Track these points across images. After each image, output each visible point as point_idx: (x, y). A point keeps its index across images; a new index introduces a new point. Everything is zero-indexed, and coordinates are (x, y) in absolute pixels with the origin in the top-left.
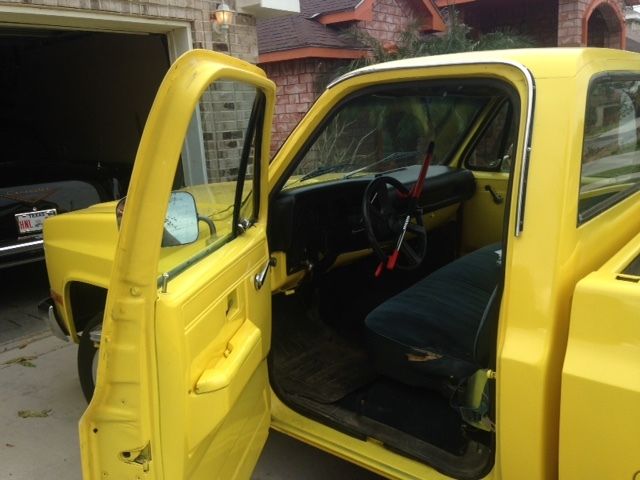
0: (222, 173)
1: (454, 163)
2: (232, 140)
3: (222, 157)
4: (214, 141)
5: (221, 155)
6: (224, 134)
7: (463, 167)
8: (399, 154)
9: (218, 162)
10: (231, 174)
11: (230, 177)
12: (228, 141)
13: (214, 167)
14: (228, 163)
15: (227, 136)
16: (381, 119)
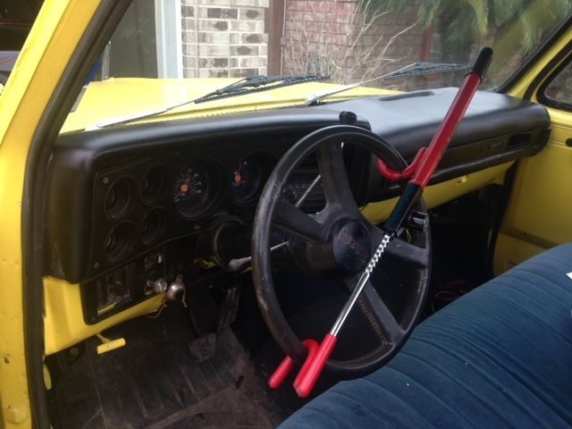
0: (203, 63)
1: (518, 91)
2: (221, 20)
3: (204, 41)
4: (194, 19)
5: (203, 38)
6: (209, 10)
7: (534, 99)
8: (423, 65)
9: (198, 47)
10: (216, 65)
11: (214, 69)
12: (214, 20)
13: (192, 54)
14: (212, 51)
15: (214, 13)
16: (431, 16)
